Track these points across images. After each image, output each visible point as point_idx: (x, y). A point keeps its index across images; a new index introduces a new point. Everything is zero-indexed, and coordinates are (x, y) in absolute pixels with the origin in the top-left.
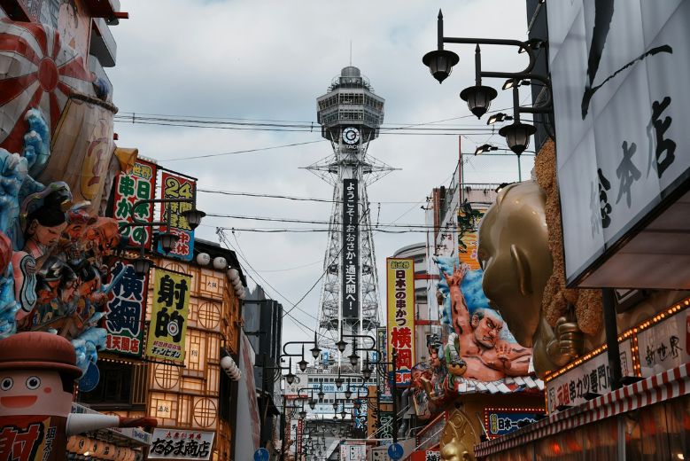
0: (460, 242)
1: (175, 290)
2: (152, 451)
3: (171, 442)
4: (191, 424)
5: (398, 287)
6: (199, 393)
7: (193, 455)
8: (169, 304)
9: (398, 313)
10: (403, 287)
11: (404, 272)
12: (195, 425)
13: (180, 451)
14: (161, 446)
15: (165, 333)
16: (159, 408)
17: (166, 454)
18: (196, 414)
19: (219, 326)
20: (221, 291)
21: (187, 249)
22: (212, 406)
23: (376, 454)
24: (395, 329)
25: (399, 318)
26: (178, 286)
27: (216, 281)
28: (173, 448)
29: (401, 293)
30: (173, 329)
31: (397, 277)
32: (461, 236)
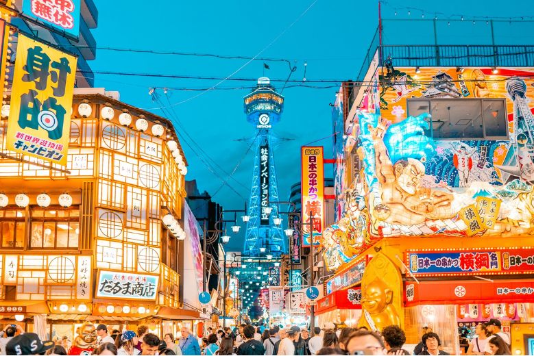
0: (382, 100)
1: (51, 69)
2: (101, 290)
3: (118, 283)
4: (136, 268)
5: (311, 170)
6: (142, 242)
7: (141, 295)
8: (41, 86)
9: (311, 189)
10: (314, 169)
11: (315, 157)
12: (139, 269)
13: (127, 291)
14: (109, 287)
15: (34, 125)
16: (105, 254)
17: (114, 293)
18: (140, 261)
19: (159, 186)
20: (160, 155)
21: (70, 21)
22: (155, 255)
23: (293, 296)
24: (309, 202)
25: (311, 193)
26: (55, 65)
27: (155, 146)
28: (120, 289)
29: (313, 174)
30: (48, 121)
31: (310, 161)
32: (382, 93)
